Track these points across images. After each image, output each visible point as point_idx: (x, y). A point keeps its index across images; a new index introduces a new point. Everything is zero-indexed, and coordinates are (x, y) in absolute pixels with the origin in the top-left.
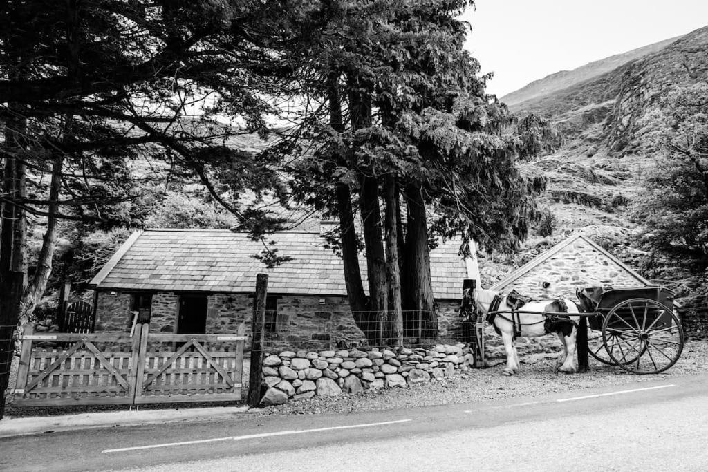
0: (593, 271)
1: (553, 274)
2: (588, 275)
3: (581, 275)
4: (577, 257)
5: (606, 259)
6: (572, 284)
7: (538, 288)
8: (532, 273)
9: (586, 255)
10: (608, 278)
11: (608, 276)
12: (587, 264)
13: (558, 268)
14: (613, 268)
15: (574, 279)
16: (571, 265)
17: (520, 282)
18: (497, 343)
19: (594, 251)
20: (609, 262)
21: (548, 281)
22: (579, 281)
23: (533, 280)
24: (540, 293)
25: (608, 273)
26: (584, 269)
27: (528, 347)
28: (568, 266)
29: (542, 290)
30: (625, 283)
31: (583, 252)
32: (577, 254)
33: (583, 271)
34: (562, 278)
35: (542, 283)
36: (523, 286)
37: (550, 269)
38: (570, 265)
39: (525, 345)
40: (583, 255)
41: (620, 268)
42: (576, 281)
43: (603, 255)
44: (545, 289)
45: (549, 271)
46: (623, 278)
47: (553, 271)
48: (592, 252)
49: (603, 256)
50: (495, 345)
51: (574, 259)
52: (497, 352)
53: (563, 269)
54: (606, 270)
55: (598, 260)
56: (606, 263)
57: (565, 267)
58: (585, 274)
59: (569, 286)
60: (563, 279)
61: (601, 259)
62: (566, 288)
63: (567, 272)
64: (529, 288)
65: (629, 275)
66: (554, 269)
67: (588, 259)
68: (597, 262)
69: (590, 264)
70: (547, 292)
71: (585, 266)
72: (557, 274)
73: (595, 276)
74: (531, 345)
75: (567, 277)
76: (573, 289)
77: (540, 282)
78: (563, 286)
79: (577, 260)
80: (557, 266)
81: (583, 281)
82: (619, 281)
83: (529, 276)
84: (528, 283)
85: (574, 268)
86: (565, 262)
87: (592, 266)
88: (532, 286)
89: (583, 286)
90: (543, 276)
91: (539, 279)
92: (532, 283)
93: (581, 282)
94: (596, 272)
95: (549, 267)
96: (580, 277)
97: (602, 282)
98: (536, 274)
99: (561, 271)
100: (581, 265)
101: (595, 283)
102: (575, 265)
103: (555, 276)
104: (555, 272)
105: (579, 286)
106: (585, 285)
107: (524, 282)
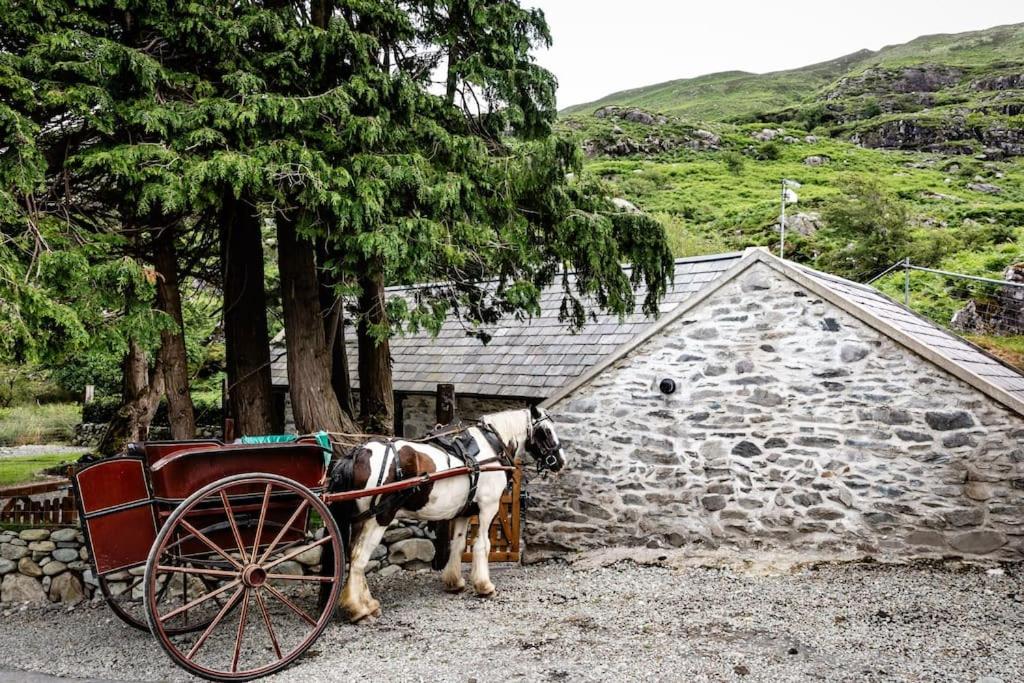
0: (795, 347)
1: (688, 359)
2: (778, 360)
3: (759, 359)
4: (750, 314)
5: (832, 314)
6: (732, 382)
7: (650, 394)
8: (635, 358)
9: (777, 307)
10: (837, 364)
11: (837, 358)
12: (778, 329)
13: (701, 343)
14: (852, 337)
15: (740, 370)
16: (734, 335)
17: (607, 382)
18: (546, 514)
19: (798, 294)
20: (842, 319)
21: (673, 376)
22: (753, 375)
23: (639, 376)
24: (654, 405)
25: (837, 351)
26: (768, 342)
28: (726, 338)
29: (659, 398)
30: (889, 378)
31: (767, 299)
32: (750, 307)
33: (767, 349)
34: (710, 367)
35: (659, 383)
36: (615, 390)
37: (681, 348)
38: (730, 335)
39: (605, 523)
40: (768, 307)
41: (874, 334)
42: (745, 375)
43: (825, 304)
44: (665, 396)
45: (677, 353)
46: (883, 363)
47: (688, 352)
48: (792, 299)
49: (822, 308)
50: (542, 520)
51: (744, 319)
52: (543, 534)
53: (709, 346)
54: (832, 343)
55: (809, 317)
56: (832, 326)
57: (717, 342)
58: (771, 356)
59: (725, 388)
60: (710, 372)
61: (819, 315)
62: (718, 394)
63: (724, 352)
64: (629, 394)
65: (906, 352)
66: (692, 347)
67: (779, 318)
68: (805, 324)
69: (783, 330)
70: (668, 403)
71: (772, 337)
72: (697, 359)
73: (799, 359)
74: (619, 525)
75: (724, 366)
76: (735, 395)
77: (655, 381)
78: (710, 388)
79: (752, 320)
80: (698, 338)
81: (763, 375)
82: (867, 373)
83: (630, 367)
84: (628, 383)
85: (739, 343)
86: (719, 329)
87: (793, 334)
88: (636, 390)
89: (764, 387)
90: (664, 365)
91: (653, 374)
92: (635, 383)
93: (758, 377)
94: (799, 350)
95: (679, 344)
96: (756, 364)
97: (816, 375)
98: (645, 362)
99: (709, 350)
100: (759, 334)
101: (796, 380)
102: (743, 335)
103: (691, 365)
104: (690, 353)
105: (751, 388)
106: (769, 385)
107: (617, 380)
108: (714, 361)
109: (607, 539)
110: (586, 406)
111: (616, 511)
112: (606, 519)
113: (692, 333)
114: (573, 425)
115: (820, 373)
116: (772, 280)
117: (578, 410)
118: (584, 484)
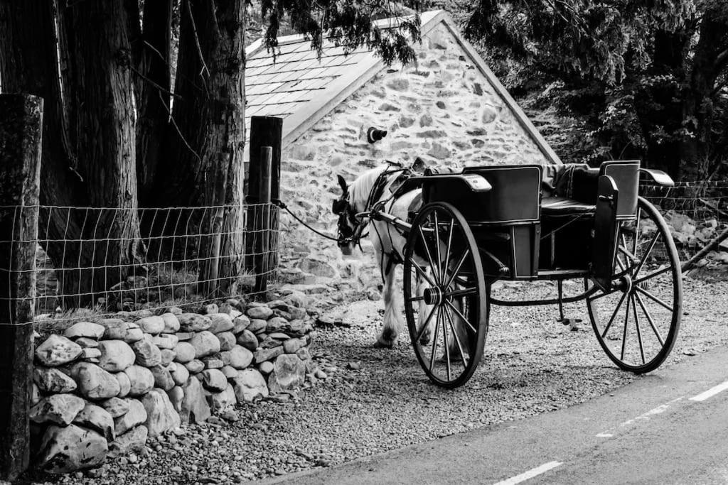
0: (458, 106)
1: (388, 108)
2: (447, 116)
3: (437, 113)
4: (431, 71)
5: (480, 80)
6: (420, 135)
7: (359, 142)
8: (351, 103)
9: (449, 67)
10: (480, 125)
11: (480, 119)
12: (447, 88)
13: (397, 93)
14: (489, 102)
15: (422, 125)
16: (420, 88)
17: (327, 126)
19: (462, 58)
20: (486, 87)
21: (379, 126)
22: (431, 129)
23: (350, 122)
24: (362, 154)
25: (480, 113)
26: (441, 99)
27: (337, 287)
28: (415, 91)
29: (365, 147)
30: (506, 138)
31: (443, 58)
32: (433, 63)
33: (441, 105)
34: (403, 119)
35: (365, 131)
36: (331, 135)
37: (382, 96)
38: (417, 89)
39: (331, 281)
40: (443, 66)
41: (500, 101)
42: (426, 129)
43: (476, 70)
44: (370, 146)
45: (380, 102)
46: (503, 125)
47: (387, 101)
48: (457, 62)
49: (474, 73)
51: (426, 75)
53: (403, 98)
54: (478, 106)
55: (466, 80)
56: (478, 90)
57: (408, 94)
58: (442, 112)
59: (414, 140)
60: (403, 123)
61: (472, 79)
62: (409, 146)
63: (413, 105)
64: (342, 141)
65: (512, 118)
66: (390, 96)
67: (450, 77)
68: (465, 86)
69: (453, 90)
70: (374, 153)
71: (445, 95)
72: (395, 109)
73: (459, 117)
74: (343, 281)
75: (413, 118)
76: (420, 147)
77: (362, 128)
78: (404, 139)
79: (432, 78)
80: (394, 88)
81: (438, 130)
82: (496, 133)
83: (344, 111)
84: (342, 130)
85: (424, 98)
86: (410, 81)
87: (456, 93)
88: (346, 137)
89: (437, 141)
90: (368, 112)
91: (361, 121)
92: (347, 130)
93: (435, 131)
94: (461, 109)
95: (380, 91)
96: (434, 119)
97: (470, 133)
98: (356, 108)
99: (402, 102)
100: (436, 90)
101: (458, 136)
102: (427, 89)
103: (390, 115)
104: (390, 103)
105: (430, 140)
106: (441, 139)
107: (333, 125)
108: (406, 113)
109: (335, 297)
110: (307, 153)
111: (339, 267)
112: (331, 276)
113: (392, 83)
114: (295, 174)
115: (472, 131)
116: (447, 41)
117: (300, 157)
118: (311, 241)
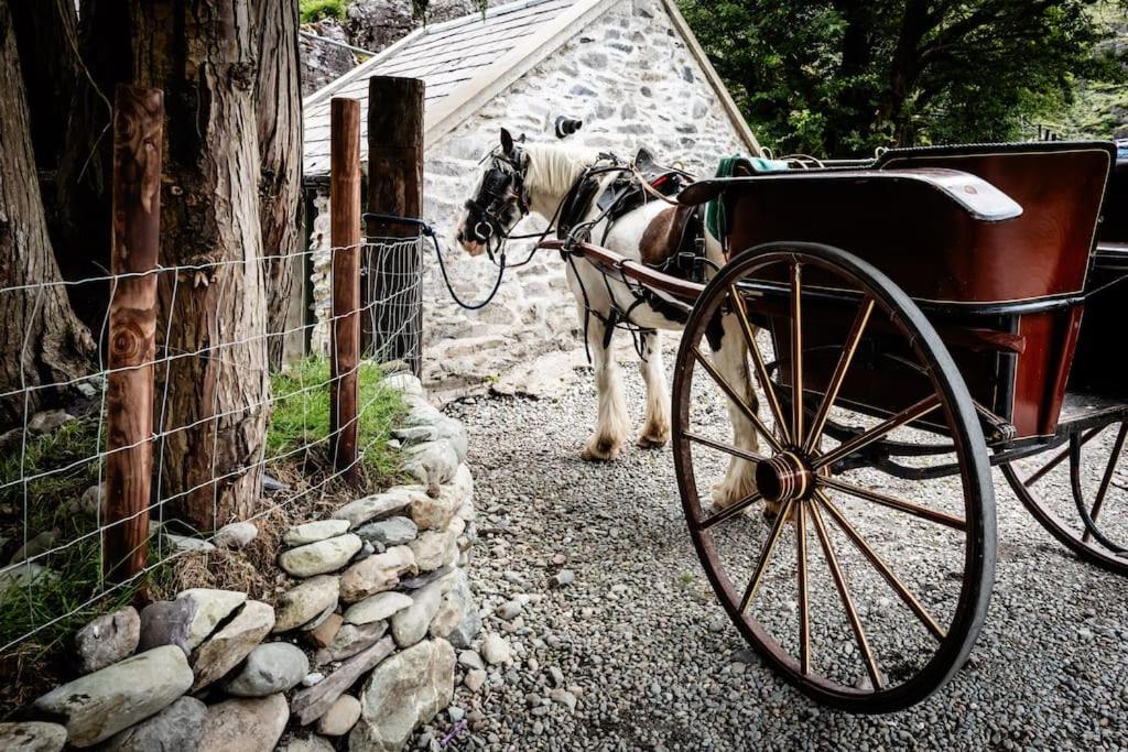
0: (667, 94)
1: (583, 91)
2: (653, 107)
3: (641, 102)
4: (635, 45)
5: (690, 63)
6: (622, 130)
7: (544, 136)
8: (533, 80)
9: (655, 42)
10: (690, 120)
11: (690, 112)
12: (654, 71)
13: (594, 72)
14: (700, 91)
15: (624, 116)
16: (622, 67)
17: (500, 111)
19: (670, 33)
20: (697, 72)
21: (570, 115)
22: (635, 122)
23: (532, 107)
25: (691, 103)
26: (647, 84)
28: (615, 70)
30: (717, 138)
31: (648, 30)
32: (637, 36)
33: (645, 92)
34: (601, 108)
35: (553, 121)
37: (574, 75)
38: (618, 68)
40: (649, 40)
41: (712, 92)
42: (628, 122)
43: (686, 50)
45: (571, 82)
46: (715, 122)
47: (580, 82)
48: (664, 36)
49: (683, 53)
51: (629, 50)
53: (600, 78)
54: (688, 95)
55: (675, 62)
56: (689, 76)
57: (608, 74)
58: (648, 101)
59: (614, 136)
60: (601, 113)
61: (682, 61)
62: (609, 143)
63: (613, 89)
65: (723, 114)
66: (584, 76)
67: (657, 56)
68: (674, 69)
69: (660, 72)
71: (651, 78)
72: (591, 93)
73: (666, 110)
74: (526, 328)
75: (612, 106)
76: (622, 146)
77: (548, 118)
78: (600, 134)
79: (635, 55)
80: (590, 65)
81: (643, 124)
82: (707, 132)
83: (524, 92)
84: (521, 118)
85: (626, 80)
86: (610, 57)
87: (664, 78)
88: (527, 128)
89: (642, 138)
90: (556, 96)
91: (547, 106)
92: (529, 118)
93: (639, 126)
94: (669, 98)
95: (572, 68)
96: (638, 108)
97: (679, 130)
98: (540, 88)
99: (599, 84)
100: (641, 72)
101: (666, 133)
102: (630, 70)
103: (585, 101)
104: (585, 85)
105: (633, 137)
106: (645, 136)
107: (509, 110)
108: (604, 99)
109: (515, 351)
110: (472, 150)
111: (520, 309)
112: (509, 323)
113: (587, 57)
115: (682, 127)
116: (654, 7)
117: (462, 154)
118: (480, 275)
